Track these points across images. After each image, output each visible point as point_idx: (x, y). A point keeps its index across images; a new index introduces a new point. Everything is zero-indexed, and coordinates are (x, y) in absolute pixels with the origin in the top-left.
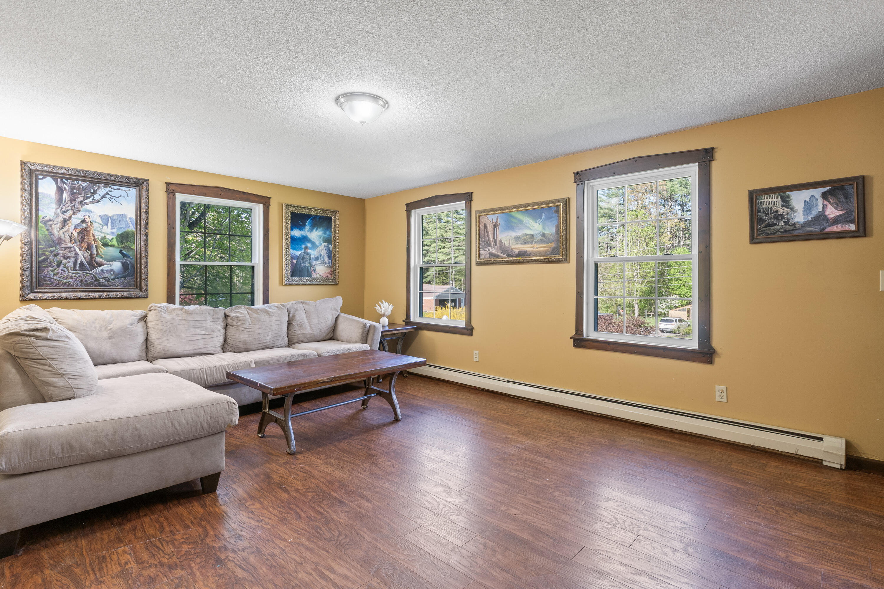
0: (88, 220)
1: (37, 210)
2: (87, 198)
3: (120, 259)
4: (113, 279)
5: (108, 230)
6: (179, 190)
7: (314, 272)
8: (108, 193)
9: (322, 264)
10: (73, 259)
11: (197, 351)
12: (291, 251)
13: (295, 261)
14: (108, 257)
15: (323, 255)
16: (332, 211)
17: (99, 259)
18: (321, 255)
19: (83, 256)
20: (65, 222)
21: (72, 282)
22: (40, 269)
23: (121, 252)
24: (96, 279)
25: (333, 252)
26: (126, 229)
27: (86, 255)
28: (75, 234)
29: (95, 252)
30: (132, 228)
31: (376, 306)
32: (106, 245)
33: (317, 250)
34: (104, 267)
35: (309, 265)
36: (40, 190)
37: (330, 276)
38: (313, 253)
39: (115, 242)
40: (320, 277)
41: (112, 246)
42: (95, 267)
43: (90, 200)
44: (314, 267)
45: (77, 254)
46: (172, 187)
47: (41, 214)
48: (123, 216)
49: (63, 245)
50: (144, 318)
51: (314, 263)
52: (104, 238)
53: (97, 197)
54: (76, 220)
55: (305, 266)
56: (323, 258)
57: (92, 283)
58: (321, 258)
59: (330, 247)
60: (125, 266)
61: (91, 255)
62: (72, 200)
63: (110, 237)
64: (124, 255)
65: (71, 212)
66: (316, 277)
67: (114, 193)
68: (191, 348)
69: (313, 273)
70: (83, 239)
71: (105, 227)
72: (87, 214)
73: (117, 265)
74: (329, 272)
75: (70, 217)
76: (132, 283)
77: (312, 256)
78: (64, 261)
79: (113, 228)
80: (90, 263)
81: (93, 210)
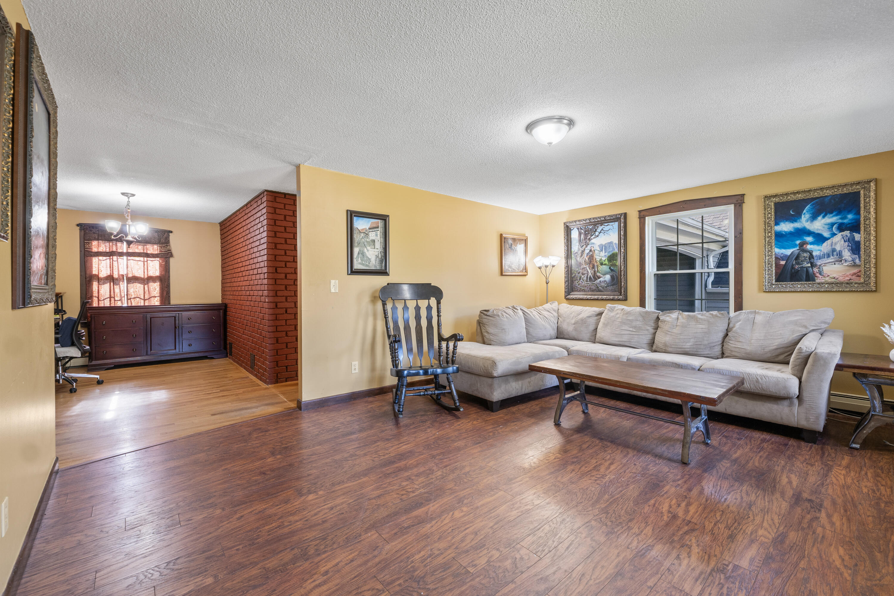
0: (593, 249)
1: (571, 248)
2: (592, 235)
3: (610, 273)
4: (606, 287)
5: (603, 254)
6: (647, 214)
7: (820, 274)
8: (602, 230)
9: (837, 263)
10: (586, 275)
11: (621, 343)
12: (777, 250)
13: (783, 263)
14: (603, 272)
15: (838, 248)
16: (858, 183)
17: (598, 274)
18: (834, 250)
19: (590, 273)
20: (583, 252)
21: (586, 289)
22: (572, 282)
23: (610, 268)
24: (597, 287)
25: (862, 243)
26: (613, 252)
27: (592, 272)
28: (587, 259)
29: (596, 270)
30: (616, 250)
31: (884, 327)
32: (602, 264)
33: (825, 244)
34: (601, 279)
35: (809, 265)
36: (572, 237)
37: (855, 279)
38: (816, 250)
39: (607, 262)
40: (833, 280)
41: (605, 264)
42: (596, 279)
43: (594, 236)
44: (819, 268)
45: (588, 271)
46: (642, 213)
47: (573, 250)
48: (611, 243)
49: (582, 267)
50: (601, 314)
51: (819, 263)
52: (601, 260)
53: (597, 233)
54: (587, 251)
55: (802, 267)
56: (840, 254)
57: (595, 290)
58: (835, 253)
59: (857, 237)
60: (612, 277)
61: (595, 271)
62: (585, 239)
63: (604, 259)
64: (612, 270)
65: (585, 246)
66: (823, 281)
67: (606, 228)
68: (617, 340)
69: (819, 276)
70: (590, 262)
71: (601, 253)
72: (592, 245)
73: (608, 277)
74: (854, 274)
75: (585, 249)
76: (616, 290)
77: (814, 254)
78: (583, 276)
79: (605, 252)
80: (594, 277)
81: (595, 243)
